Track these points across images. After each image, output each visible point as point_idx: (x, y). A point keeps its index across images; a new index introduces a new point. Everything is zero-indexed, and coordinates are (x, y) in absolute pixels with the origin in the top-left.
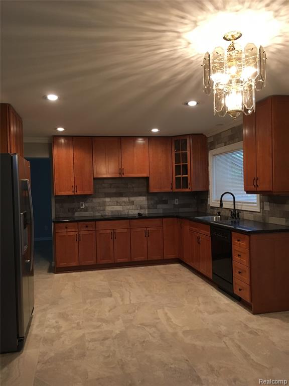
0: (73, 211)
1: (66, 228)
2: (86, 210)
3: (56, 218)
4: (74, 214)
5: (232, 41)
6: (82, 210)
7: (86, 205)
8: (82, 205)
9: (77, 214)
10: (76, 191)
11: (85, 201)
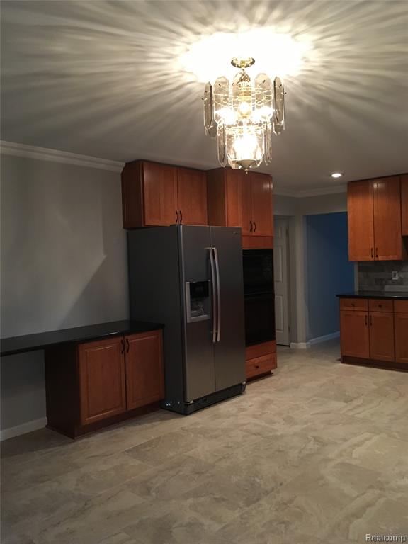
0: (382, 282)
1: (353, 305)
2: (400, 283)
3: (359, 291)
4: (383, 288)
5: (243, 68)
6: (395, 283)
7: (401, 276)
8: (395, 276)
9: (387, 288)
10: (377, 256)
11: (399, 270)
